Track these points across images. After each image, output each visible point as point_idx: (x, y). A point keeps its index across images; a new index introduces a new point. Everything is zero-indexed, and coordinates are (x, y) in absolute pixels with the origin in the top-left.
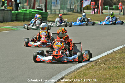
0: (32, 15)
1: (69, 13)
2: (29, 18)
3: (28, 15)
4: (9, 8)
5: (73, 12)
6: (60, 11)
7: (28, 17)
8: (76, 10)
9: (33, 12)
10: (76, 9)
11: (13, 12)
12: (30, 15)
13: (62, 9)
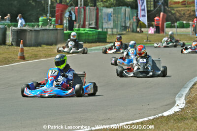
0: (88, 36)
1: (124, 32)
2: (86, 39)
3: (84, 35)
4: (59, 27)
5: (128, 32)
6: (113, 30)
7: (84, 38)
8: (131, 29)
9: (89, 32)
10: (131, 26)
11: (65, 32)
12: (86, 36)
13: (115, 28)
